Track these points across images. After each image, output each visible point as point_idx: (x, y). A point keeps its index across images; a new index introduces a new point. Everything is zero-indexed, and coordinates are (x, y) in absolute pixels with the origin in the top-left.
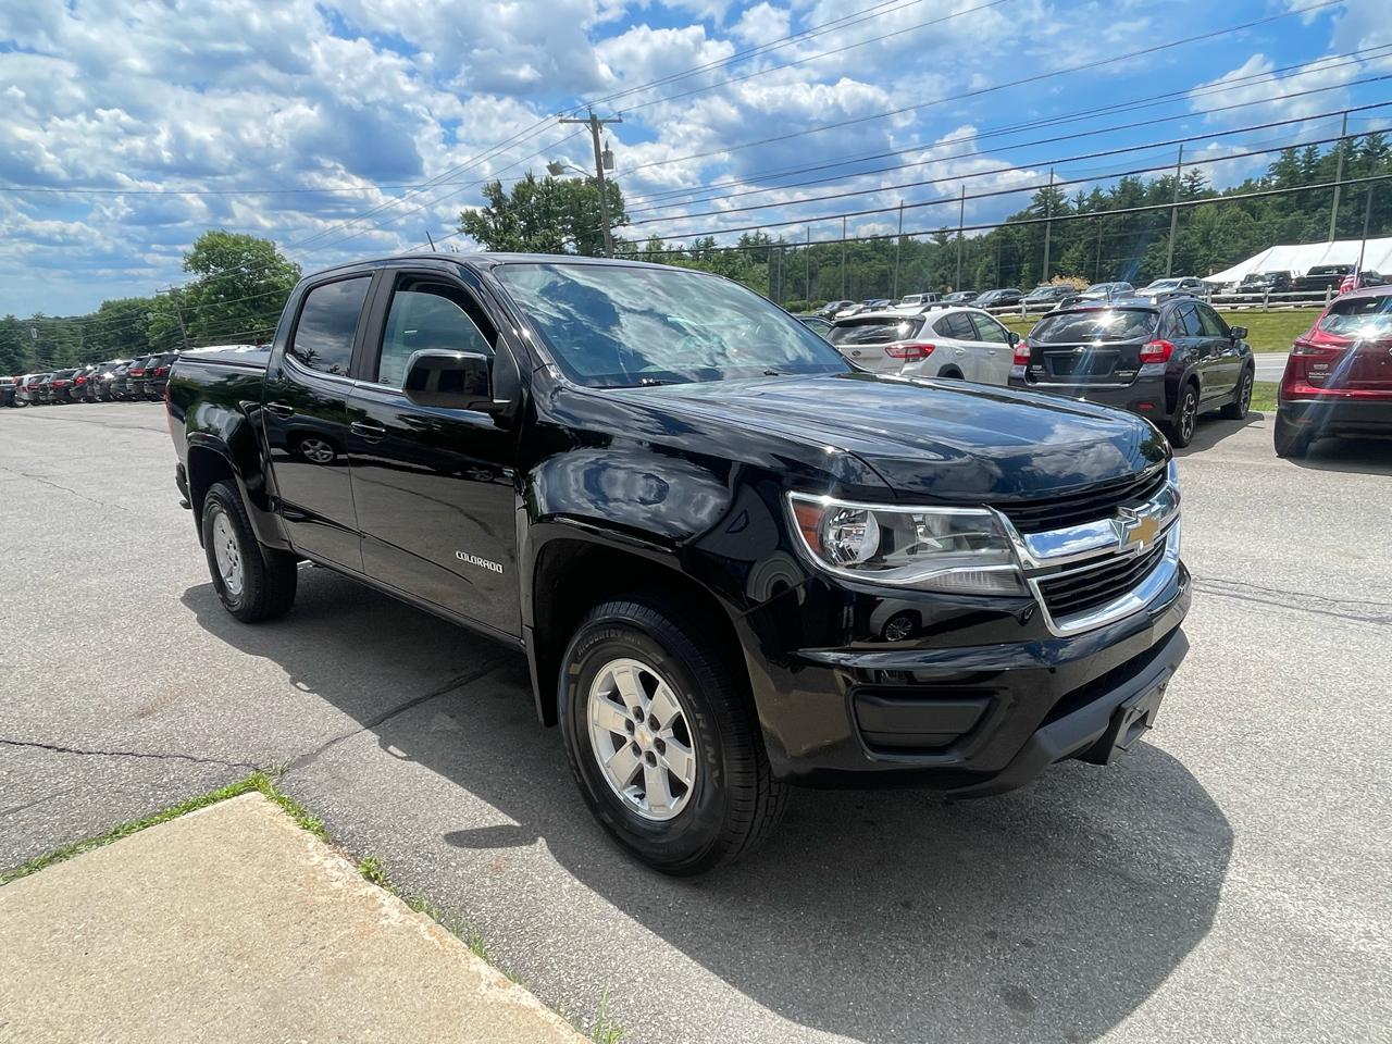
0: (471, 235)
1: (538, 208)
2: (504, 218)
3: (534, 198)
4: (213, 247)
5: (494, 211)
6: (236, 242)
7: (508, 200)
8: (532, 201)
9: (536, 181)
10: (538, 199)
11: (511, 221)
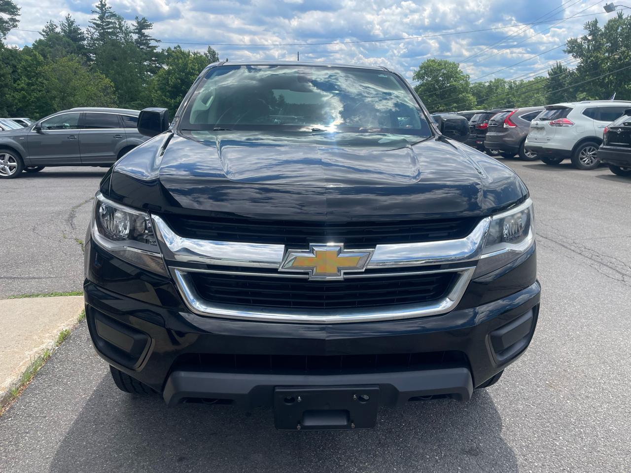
0: (572, 54)
1: (621, 34)
2: (596, 42)
3: (620, 28)
4: (429, 66)
5: (590, 38)
6: (440, 64)
7: (601, 30)
8: (619, 30)
9: (624, 17)
10: (623, 28)
11: (600, 44)
